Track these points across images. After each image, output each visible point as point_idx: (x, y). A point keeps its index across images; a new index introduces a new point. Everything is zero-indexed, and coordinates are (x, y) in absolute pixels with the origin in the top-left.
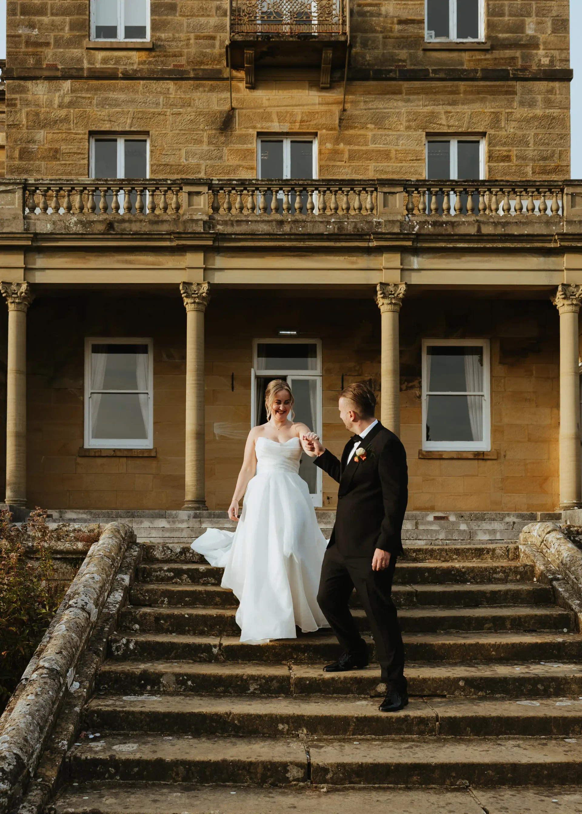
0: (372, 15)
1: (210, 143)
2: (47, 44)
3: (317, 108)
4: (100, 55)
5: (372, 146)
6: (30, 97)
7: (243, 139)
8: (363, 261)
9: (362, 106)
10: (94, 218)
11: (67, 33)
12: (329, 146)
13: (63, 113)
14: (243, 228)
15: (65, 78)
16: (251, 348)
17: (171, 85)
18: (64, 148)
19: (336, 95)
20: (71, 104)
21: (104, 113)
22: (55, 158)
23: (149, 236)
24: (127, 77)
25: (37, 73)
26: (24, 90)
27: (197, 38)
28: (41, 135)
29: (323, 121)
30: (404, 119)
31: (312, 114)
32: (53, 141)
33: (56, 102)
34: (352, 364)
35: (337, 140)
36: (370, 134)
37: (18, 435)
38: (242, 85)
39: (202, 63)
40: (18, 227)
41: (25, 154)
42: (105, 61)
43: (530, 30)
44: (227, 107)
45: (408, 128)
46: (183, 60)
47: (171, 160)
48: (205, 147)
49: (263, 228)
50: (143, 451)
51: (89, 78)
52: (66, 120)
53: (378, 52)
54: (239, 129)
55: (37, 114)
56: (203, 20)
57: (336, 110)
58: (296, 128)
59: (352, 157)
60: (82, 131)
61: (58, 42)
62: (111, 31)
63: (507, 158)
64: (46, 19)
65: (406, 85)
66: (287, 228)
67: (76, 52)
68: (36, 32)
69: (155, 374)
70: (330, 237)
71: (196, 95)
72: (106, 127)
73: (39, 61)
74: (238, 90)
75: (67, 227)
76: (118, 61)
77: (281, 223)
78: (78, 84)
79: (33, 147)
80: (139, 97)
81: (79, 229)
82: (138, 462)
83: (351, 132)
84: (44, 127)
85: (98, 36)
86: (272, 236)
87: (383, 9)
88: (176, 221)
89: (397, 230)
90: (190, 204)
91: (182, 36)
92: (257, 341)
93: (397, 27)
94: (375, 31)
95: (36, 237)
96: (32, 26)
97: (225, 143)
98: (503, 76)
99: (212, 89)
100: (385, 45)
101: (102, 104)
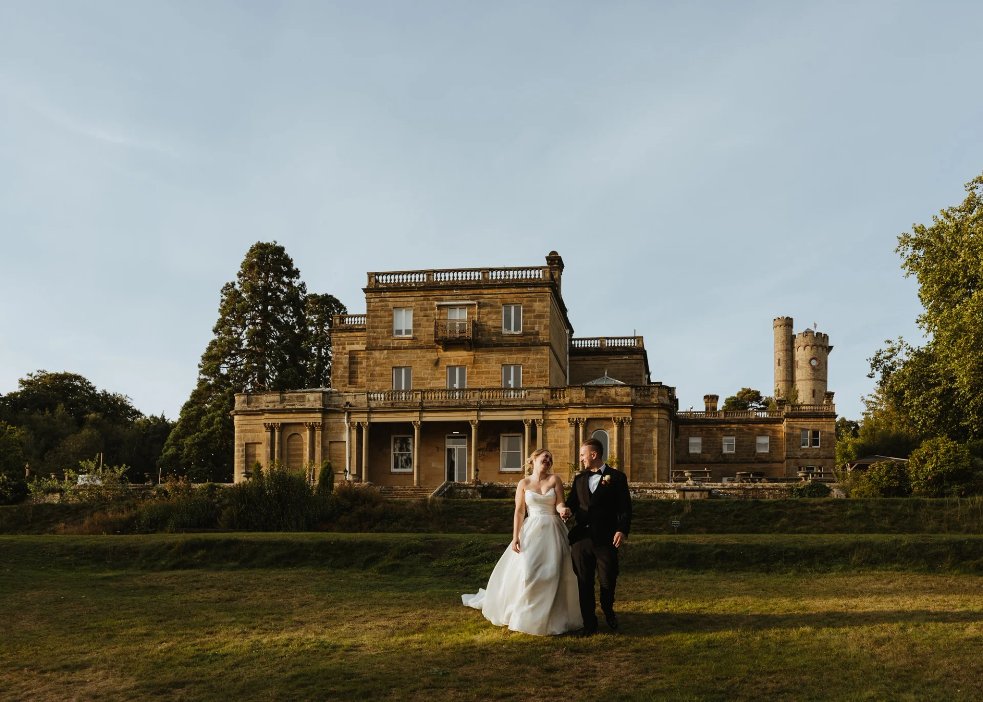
0: (485, 325)
1: (431, 370)
2: (379, 338)
3: (466, 357)
4: (396, 341)
5: (484, 370)
6: (374, 356)
7: (442, 368)
8: (466, 414)
9: (481, 356)
10: (388, 402)
11: (385, 335)
12: (470, 370)
14: (431, 404)
15: (385, 350)
16: (445, 438)
17: (419, 351)
18: (385, 373)
19: (472, 353)
21: (398, 361)
22: (382, 376)
24: (405, 349)
25: (376, 348)
26: (372, 354)
27: (428, 335)
28: (377, 368)
29: (468, 361)
30: (494, 360)
31: (465, 359)
32: (381, 370)
33: (382, 357)
35: (473, 368)
36: (483, 366)
38: (442, 350)
39: (429, 343)
40: (366, 405)
41: (372, 375)
42: (398, 343)
43: (536, 329)
44: (437, 358)
45: (496, 363)
46: (423, 342)
47: (419, 376)
48: (429, 371)
51: (392, 350)
52: (385, 363)
53: (486, 338)
54: (441, 365)
55: (376, 362)
56: (429, 329)
57: (472, 357)
58: (459, 364)
60: (391, 367)
61: (382, 338)
62: (400, 332)
63: (528, 372)
64: (379, 330)
65: (495, 349)
66: (444, 404)
67: (389, 341)
68: (376, 334)
70: (456, 407)
71: (427, 354)
72: (399, 365)
73: (377, 344)
74: (440, 352)
76: (402, 343)
77: (442, 402)
78: (389, 352)
79: (375, 373)
80: (408, 355)
81: (383, 405)
83: (477, 365)
84: (378, 366)
85: (396, 334)
86: (438, 407)
87: (488, 324)
88: (412, 402)
89: (476, 404)
91: (423, 334)
92: (447, 435)
93: (492, 329)
94: (485, 331)
96: (375, 332)
97: (436, 370)
98: (526, 345)
99: (432, 352)
100: (488, 335)
101: (397, 358)
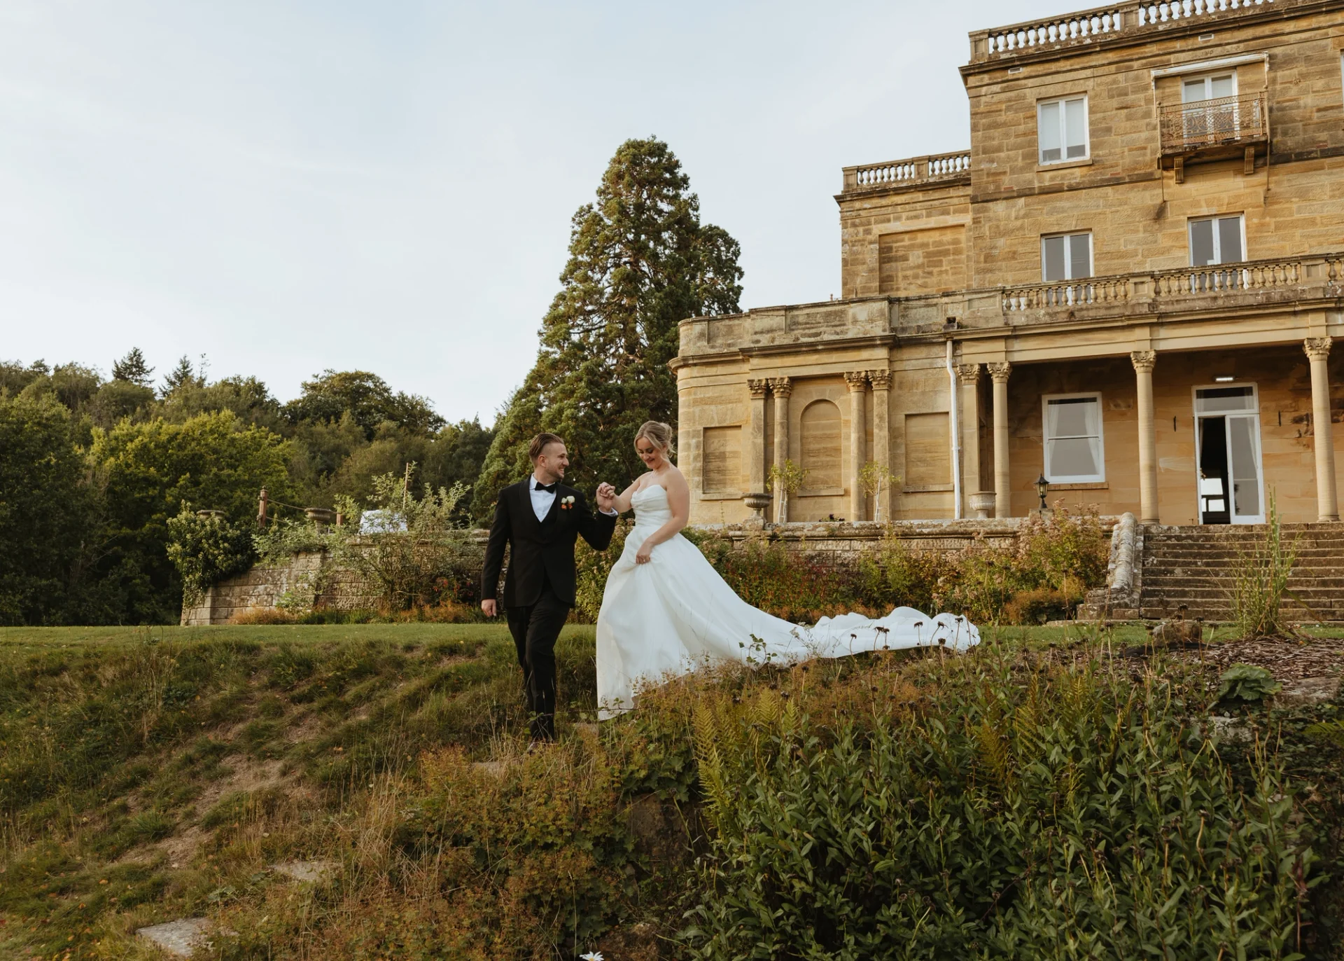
0: (1291, 108)
1: (1145, 231)
2: (1005, 173)
3: (1242, 191)
4: (1048, 175)
5: (1297, 216)
6: (991, 214)
7: (1176, 224)
8: (1290, 322)
9: (1286, 184)
10: (1058, 309)
11: (1020, 163)
12: (1255, 221)
13: (1019, 223)
14: (1182, 306)
15: (1019, 196)
16: (1190, 395)
17: (1109, 190)
18: (1021, 249)
19: (1261, 177)
20: (1026, 216)
21: (1053, 219)
22: (1014, 258)
23: (1104, 320)
24: (1071, 189)
25: (997, 196)
26: (986, 210)
27: (1130, 150)
28: (1001, 242)
29: (1249, 200)
30: (1328, 189)
31: (1238, 197)
32: (1011, 245)
33: (1013, 215)
34: (1288, 402)
35: (1263, 215)
36: (1295, 206)
37: (1004, 475)
38: (1173, 182)
39: (1135, 169)
40: (999, 322)
41: (989, 258)
42: (1052, 179)
44: (1159, 201)
45: (1332, 197)
46: (1119, 169)
47: (1112, 248)
48: (1141, 235)
49: (1199, 305)
50: (1096, 484)
51: (1040, 194)
52: (1022, 228)
53: (1299, 138)
54: (1170, 216)
55: (998, 227)
56: (1134, 136)
57: (1261, 191)
58: (1224, 210)
59: (1277, 228)
60: (1036, 235)
61: (1013, 171)
62: (1055, 153)
64: (1002, 155)
65: (1328, 161)
66: (1220, 302)
67: (1028, 176)
68: (995, 165)
69: (1104, 420)
70: (1259, 306)
71: (1131, 195)
72: (1055, 229)
73: (998, 187)
74: (1169, 186)
75: (1037, 319)
76: (1063, 178)
77: (1215, 298)
78: (1030, 199)
79: (996, 252)
80: (1083, 203)
81: (1047, 319)
82: (1093, 493)
83: (1276, 207)
84: (1003, 235)
85: (1045, 160)
86: (1207, 310)
87: (1302, 102)
88: (1126, 305)
89: (1320, 295)
90: (1136, 292)
91: (1118, 150)
92: (1195, 388)
93: (1316, 115)
94: (1294, 121)
95: (1015, 328)
96: (992, 161)
97: (1160, 230)
99: (1145, 189)
100: (1305, 131)
101: (1051, 213)
